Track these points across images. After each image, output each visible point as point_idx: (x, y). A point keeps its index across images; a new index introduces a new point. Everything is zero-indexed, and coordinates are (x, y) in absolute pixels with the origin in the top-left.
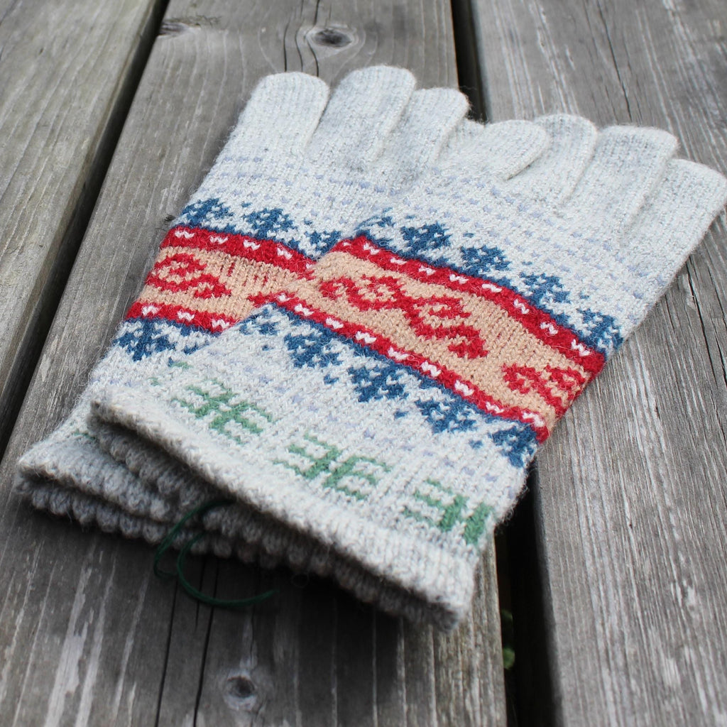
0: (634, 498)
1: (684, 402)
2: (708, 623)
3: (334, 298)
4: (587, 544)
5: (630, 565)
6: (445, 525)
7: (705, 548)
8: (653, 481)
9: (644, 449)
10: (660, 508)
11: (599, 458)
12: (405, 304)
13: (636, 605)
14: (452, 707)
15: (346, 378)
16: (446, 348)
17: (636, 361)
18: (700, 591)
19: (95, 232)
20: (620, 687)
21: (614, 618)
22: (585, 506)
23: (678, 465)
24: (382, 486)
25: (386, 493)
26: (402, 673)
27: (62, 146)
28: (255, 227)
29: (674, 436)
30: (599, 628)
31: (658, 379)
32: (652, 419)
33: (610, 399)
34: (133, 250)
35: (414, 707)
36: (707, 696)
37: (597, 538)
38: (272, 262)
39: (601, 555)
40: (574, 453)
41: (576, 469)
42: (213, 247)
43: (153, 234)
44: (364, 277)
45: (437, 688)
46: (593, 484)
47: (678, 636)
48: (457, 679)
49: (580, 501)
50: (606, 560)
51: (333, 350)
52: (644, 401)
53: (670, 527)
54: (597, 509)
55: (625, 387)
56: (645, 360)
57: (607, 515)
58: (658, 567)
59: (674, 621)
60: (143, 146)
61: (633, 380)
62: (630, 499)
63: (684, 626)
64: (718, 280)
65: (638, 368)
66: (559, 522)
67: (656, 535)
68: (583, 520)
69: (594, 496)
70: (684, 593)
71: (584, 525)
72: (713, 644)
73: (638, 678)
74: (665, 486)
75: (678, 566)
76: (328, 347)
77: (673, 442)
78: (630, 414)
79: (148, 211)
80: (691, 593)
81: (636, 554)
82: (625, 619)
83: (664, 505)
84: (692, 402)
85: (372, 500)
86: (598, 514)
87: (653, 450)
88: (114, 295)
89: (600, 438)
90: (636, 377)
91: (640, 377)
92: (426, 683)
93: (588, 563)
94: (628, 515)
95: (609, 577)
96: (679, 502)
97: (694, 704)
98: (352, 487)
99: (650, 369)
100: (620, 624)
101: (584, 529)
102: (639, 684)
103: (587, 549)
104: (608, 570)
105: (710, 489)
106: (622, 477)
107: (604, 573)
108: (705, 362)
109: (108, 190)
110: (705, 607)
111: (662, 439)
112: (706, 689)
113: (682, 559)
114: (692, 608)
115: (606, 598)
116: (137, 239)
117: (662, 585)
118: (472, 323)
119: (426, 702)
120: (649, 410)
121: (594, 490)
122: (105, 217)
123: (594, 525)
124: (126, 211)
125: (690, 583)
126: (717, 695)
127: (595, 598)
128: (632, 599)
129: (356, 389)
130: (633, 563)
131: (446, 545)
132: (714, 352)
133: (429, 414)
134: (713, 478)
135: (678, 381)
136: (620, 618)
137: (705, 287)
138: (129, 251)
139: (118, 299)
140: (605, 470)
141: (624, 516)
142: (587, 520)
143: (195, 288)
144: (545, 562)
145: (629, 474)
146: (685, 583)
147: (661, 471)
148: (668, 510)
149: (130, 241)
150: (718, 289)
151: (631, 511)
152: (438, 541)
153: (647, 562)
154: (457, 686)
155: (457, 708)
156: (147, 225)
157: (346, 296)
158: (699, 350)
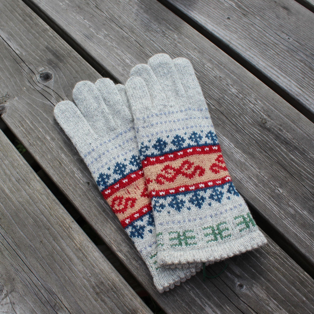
0: (253, 175)
1: (237, 139)
2: (287, 194)
3: (164, 183)
4: (256, 195)
5: (266, 193)
6: (248, 227)
7: (273, 176)
8: (251, 167)
9: (243, 160)
10: (258, 173)
11: (238, 171)
12: (178, 172)
13: (275, 201)
14: (272, 254)
15: (191, 205)
16: (198, 177)
17: (220, 136)
18: (280, 187)
19: (78, 205)
20: (288, 222)
21: (274, 208)
22: (247, 186)
23: (251, 159)
24: (230, 228)
25: (232, 230)
26: (258, 255)
27: (33, 183)
28: (120, 174)
29: (244, 151)
30: (274, 213)
31: (227, 137)
32: (237, 150)
33: (225, 152)
34: (94, 202)
35: (267, 260)
36: (300, 210)
37: (256, 192)
38: (134, 181)
39: (260, 196)
40: (234, 174)
41: (238, 178)
42: (118, 189)
43: (91, 192)
44: (162, 171)
45: (266, 252)
46: (243, 179)
47: (286, 202)
48: (266, 247)
49: (246, 186)
50: (262, 195)
51: (180, 199)
52: (231, 146)
53: (263, 176)
54: (250, 185)
55: (225, 146)
56: (221, 134)
57: (253, 184)
58: (270, 188)
59: (283, 198)
60: (51, 164)
61: (224, 142)
62: (252, 176)
63: (285, 198)
64: (211, 94)
65: (222, 138)
66: (247, 195)
67: (263, 181)
68: (250, 190)
69: (246, 182)
70: (279, 191)
71: (251, 191)
72: (292, 198)
73: (289, 217)
74: (254, 167)
75: (273, 185)
76: (179, 199)
77: (245, 153)
78: (232, 153)
79: (80, 186)
80: (279, 189)
81: (264, 189)
82: (276, 206)
83: (258, 172)
84: (239, 138)
85: (233, 234)
86: (251, 186)
87: (244, 159)
88: (107, 220)
89: (233, 165)
90: (224, 141)
91: (224, 140)
92: (264, 254)
93: (260, 200)
94: (255, 181)
95: (266, 199)
96: (259, 169)
97: (300, 214)
98: (227, 235)
99: (224, 136)
100: (277, 209)
101: (252, 192)
102: (290, 218)
103: (257, 196)
104: (264, 198)
105: (261, 160)
106: (246, 172)
107: (264, 199)
108: (231, 124)
109: (63, 188)
110: (284, 190)
111: (243, 154)
112: (299, 209)
113: (272, 182)
114: (283, 193)
115: (270, 205)
116: (90, 197)
117: (274, 192)
118: (196, 165)
119: (268, 257)
120: (234, 148)
121: (245, 180)
122: (74, 198)
123: (253, 189)
124: (76, 191)
125: (277, 187)
126: (301, 209)
127: (268, 206)
128: (273, 200)
129: (196, 206)
130: (266, 192)
131: (252, 231)
132: (229, 119)
133: (214, 199)
134: (259, 156)
135: (231, 134)
136: (276, 207)
137: (211, 99)
138: (93, 203)
139: (109, 220)
140: (242, 173)
141: (255, 182)
142: (251, 189)
143: (129, 205)
144: (254, 207)
145: (246, 170)
146: (277, 188)
147: (250, 164)
148: (259, 172)
149: (89, 199)
150: (214, 97)
151: (255, 179)
152: (251, 231)
153: (268, 189)
154: (268, 249)
155: (272, 253)
156: (86, 191)
157: (165, 180)
158: (227, 121)
